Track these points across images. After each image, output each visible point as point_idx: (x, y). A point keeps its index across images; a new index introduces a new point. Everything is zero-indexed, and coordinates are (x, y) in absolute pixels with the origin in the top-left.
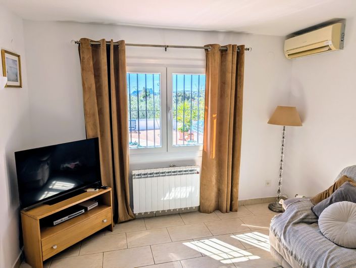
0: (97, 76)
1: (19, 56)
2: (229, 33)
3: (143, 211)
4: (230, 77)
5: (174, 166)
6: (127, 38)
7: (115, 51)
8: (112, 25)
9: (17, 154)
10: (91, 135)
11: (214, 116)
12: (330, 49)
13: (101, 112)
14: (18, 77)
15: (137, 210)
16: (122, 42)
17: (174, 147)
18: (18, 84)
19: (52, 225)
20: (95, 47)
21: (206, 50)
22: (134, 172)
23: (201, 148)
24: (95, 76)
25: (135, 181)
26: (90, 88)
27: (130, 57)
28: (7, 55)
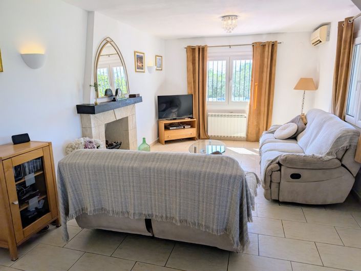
0: (194, 64)
1: (162, 57)
2: (269, 34)
3: (213, 135)
4: (267, 61)
5: (232, 112)
6: (208, 43)
7: (202, 50)
8: (202, 38)
9: (158, 96)
10: (190, 93)
11: (256, 84)
12: (321, 42)
13: (194, 82)
14: (161, 66)
15: (210, 134)
16: (206, 46)
17: (233, 102)
18: (160, 69)
19: (169, 129)
20: (193, 49)
21: (253, 46)
22: (209, 114)
23: (249, 103)
24: (193, 63)
25: (209, 118)
26: (190, 70)
27: (209, 52)
28: (157, 57)
